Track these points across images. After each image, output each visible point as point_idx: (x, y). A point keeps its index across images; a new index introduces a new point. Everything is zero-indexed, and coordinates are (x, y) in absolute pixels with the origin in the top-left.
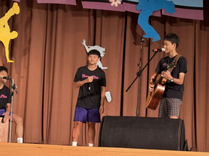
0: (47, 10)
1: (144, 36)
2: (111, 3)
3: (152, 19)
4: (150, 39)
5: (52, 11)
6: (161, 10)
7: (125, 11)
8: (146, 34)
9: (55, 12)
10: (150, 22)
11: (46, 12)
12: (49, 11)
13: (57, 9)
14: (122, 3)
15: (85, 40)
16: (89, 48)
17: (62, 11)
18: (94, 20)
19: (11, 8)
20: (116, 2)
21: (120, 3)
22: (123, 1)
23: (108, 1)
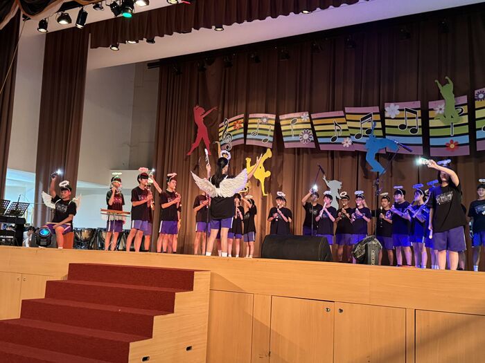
1: (373, 171)
3: (378, 156)
4: (378, 172)
6: (386, 148)
7: (356, 150)
8: (374, 169)
9: (301, 156)
10: (377, 159)
11: (294, 155)
12: (296, 155)
13: (303, 153)
14: (352, 144)
15: (325, 176)
16: (328, 182)
17: (306, 153)
19: (265, 153)
20: (347, 143)
21: (350, 144)
22: (353, 142)
23: (341, 143)
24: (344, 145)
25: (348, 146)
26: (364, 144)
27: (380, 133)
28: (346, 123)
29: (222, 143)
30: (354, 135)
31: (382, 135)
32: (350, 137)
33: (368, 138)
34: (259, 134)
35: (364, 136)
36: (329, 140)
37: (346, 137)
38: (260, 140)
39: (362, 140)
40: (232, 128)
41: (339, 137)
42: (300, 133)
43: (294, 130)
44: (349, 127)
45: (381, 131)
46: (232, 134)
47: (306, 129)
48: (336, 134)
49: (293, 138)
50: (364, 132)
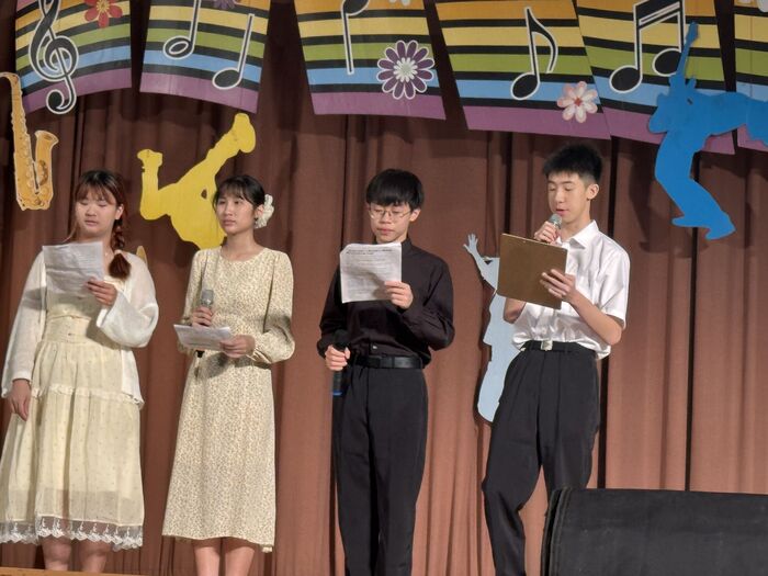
0: (346, 138)
1: (676, 222)
2: (563, 109)
3: (701, 163)
4: (695, 230)
5: (362, 139)
6: (735, 133)
7: (613, 137)
8: (682, 215)
9: (373, 143)
10: (696, 174)
11: (343, 141)
12: (353, 140)
13: (380, 134)
14: (600, 110)
15: (473, 236)
16: (488, 262)
17: (399, 139)
18: (505, 166)
19: (226, 132)
20: (579, 105)
21: (592, 109)
22: (604, 104)
23: (552, 106)
24: (567, 115)
25: (581, 117)
26: (649, 110)
27: (713, 70)
28: (574, 23)
29: (30, 80)
30: (605, 73)
31: (720, 77)
32: (589, 80)
33: (664, 90)
34: (200, 50)
35: (649, 79)
36: (507, 90)
37: (574, 79)
38: (206, 75)
39: (639, 93)
40: (79, 19)
41: (545, 78)
42: (380, 52)
43: (356, 39)
44: (588, 41)
45: (718, 62)
46: (75, 41)
47: (407, 38)
48: (530, 66)
49: (351, 75)
50: (647, 65)
